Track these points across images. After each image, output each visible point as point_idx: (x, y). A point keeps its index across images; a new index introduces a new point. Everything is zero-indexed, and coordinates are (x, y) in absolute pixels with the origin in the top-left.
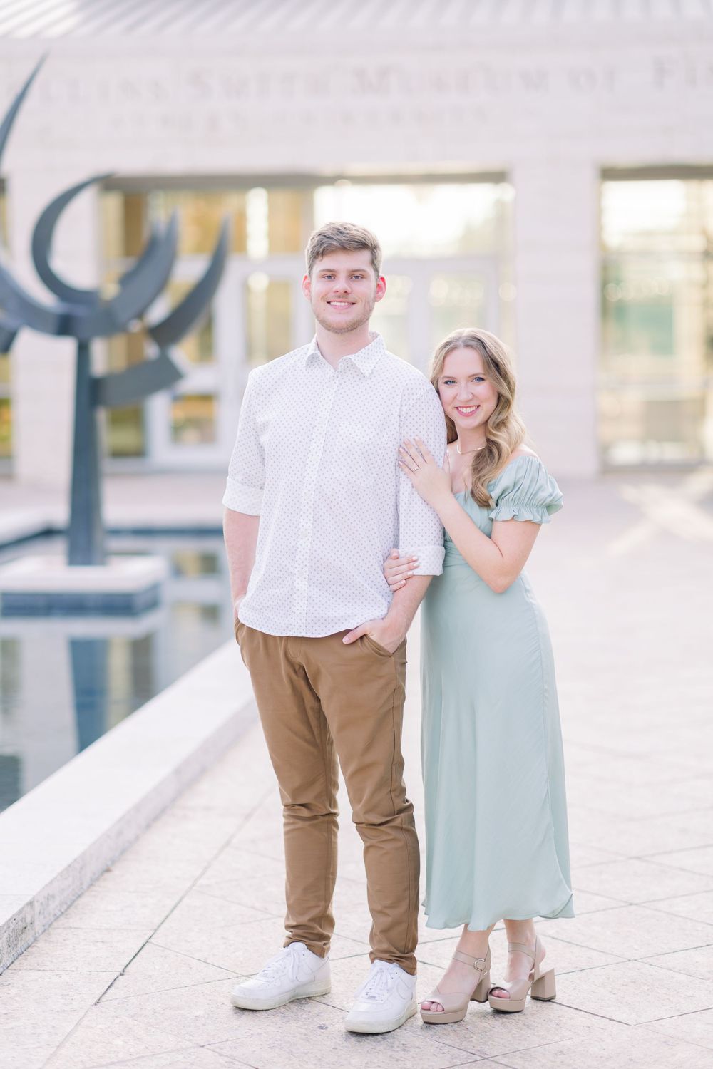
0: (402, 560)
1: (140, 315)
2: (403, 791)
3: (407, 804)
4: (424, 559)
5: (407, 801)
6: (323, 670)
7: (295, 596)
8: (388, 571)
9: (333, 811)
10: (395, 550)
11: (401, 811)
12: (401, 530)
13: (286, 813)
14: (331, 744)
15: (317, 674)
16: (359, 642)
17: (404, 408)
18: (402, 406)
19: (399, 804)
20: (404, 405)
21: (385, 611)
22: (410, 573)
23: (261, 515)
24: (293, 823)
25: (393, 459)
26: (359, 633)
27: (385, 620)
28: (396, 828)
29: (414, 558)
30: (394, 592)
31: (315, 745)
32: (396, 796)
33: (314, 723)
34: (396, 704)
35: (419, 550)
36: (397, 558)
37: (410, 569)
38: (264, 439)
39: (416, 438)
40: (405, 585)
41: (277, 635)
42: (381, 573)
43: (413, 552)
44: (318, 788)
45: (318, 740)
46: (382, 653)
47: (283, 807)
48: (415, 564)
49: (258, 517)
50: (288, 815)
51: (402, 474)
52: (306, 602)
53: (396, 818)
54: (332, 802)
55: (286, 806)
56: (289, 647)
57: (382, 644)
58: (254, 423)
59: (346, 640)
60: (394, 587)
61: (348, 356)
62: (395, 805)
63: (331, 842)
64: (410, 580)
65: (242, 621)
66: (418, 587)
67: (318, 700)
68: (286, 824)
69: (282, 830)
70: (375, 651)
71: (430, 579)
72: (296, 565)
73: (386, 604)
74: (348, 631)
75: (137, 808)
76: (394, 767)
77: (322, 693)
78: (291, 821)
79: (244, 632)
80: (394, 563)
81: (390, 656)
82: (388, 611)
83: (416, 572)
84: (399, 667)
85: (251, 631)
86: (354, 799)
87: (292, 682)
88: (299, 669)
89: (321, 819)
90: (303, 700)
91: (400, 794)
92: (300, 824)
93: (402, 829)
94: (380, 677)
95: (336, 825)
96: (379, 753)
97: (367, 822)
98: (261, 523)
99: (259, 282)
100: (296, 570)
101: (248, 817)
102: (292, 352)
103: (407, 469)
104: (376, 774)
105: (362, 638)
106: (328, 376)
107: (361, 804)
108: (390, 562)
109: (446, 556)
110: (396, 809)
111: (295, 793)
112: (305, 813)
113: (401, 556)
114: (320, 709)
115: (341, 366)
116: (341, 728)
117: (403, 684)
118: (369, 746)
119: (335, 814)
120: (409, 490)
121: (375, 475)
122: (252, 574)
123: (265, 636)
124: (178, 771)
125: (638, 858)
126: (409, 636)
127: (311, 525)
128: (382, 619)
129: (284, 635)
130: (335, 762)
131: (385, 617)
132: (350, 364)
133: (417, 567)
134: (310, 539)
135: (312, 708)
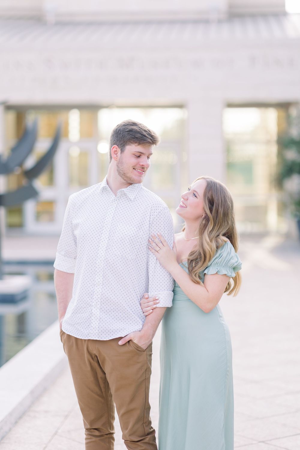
0: (150, 299)
1: (21, 164)
2: (150, 423)
3: (152, 430)
4: (162, 299)
5: (152, 428)
6: (107, 358)
7: (93, 318)
8: (142, 305)
9: (112, 432)
10: (147, 293)
11: (148, 434)
12: (150, 282)
13: (87, 433)
14: (111, 396)
15: (104, 361)
16: (127, 344)
17: (152, 217)
18: (150, 216)
19: (147, 430)
20: (152, 215)
21: (141, 326)
22: (155, 306)
23: (75, 273)
24: (90, 438)
25: (146, 244)
26: (127, 339)
27: (141, 331)
28: (146, 443)
29: (157, 298)
30: (146, 316)
31: (102, 397)
32: (146, 426)
33: (102, 385)
34: (147, 377)
35: (160, 294)
36: (147, 298)
37: (155, 304)
38: (77, 232)
39: (159, 234)
40: (152, 312)
41: (83, 338)
42: (139, 305)
43: (156, 295)
44: (104, 420)
45: (104, 395)
46: (139, 349)
47: (85, 430)
48: (157, 301)
49: (73, 274)
50: (88, 434)
51: (150, 253)
52: (98, 321)
53: (145, 438)
54: (111, 427)
55: (87, 429)
56: (89, 346)
57: (140, 345)
58: (71, 224)
59: (120, 343)
60: (146, 314)
61: (122, 189)
62: (146, 431)
63: (111, 448)
64: (155, 310)
65: (64, 331)
66: (159, 313)
67: (105, 373)
68: (86, 439)
69: (84, 441)
70: (135, 348)
71: (165, 309)
72: (94, 301)
73: (141, 323)
74: (121, 338)
75: (11, 414)
76: (145, 411)
77: (107, 370)
78: (89, 437)
79: (65, 337)
80: (146, 301)
81: (144, 351)
82: (143, 326)
83: (158, 306)
84: (148, 357)
85: (69, 336)
86: (124, 427)
87: (91, 364)
88: (95, 357)
89: (106, 436)
90: (96, 373)
91: (148, 425)
92: (94, 439)
93: (149, 443)
94: (138, 363)
95: (113, 439)
96: (138, 403)
97: (130, 440)
98: (75, 278)
99: (75, 152)
100: (94, 303)
101: (66, 417)
102: (92, 186)
103: (153, 251)
104: (136, 414)
105: (129, 342)
106: (111, 199)
107: (128, 431)
108: (144, 300)
109: (174, 295)
110: (146, 433)
111: (92, 423)
112: (97, 433)
113: (150, 297)
114: (105, 378)
115: (119, 194)
116: (117, 390)
117: (150, 366)
118: (132, 400)
119: (113, 433)
120: (155, 261)
121: (136, 253)
122: (69, 305)
123: (76, 339)
124: (32, 392)
125: (263, 442)
126: (154, 341)
127: (102, 279)
128: (140, 331)
129: (86, 338)
130: (113, 406)
131: (141, 330)
132: (123, 193)
133: (158, 303)
134: (101, 287)
135: (101, 378)
